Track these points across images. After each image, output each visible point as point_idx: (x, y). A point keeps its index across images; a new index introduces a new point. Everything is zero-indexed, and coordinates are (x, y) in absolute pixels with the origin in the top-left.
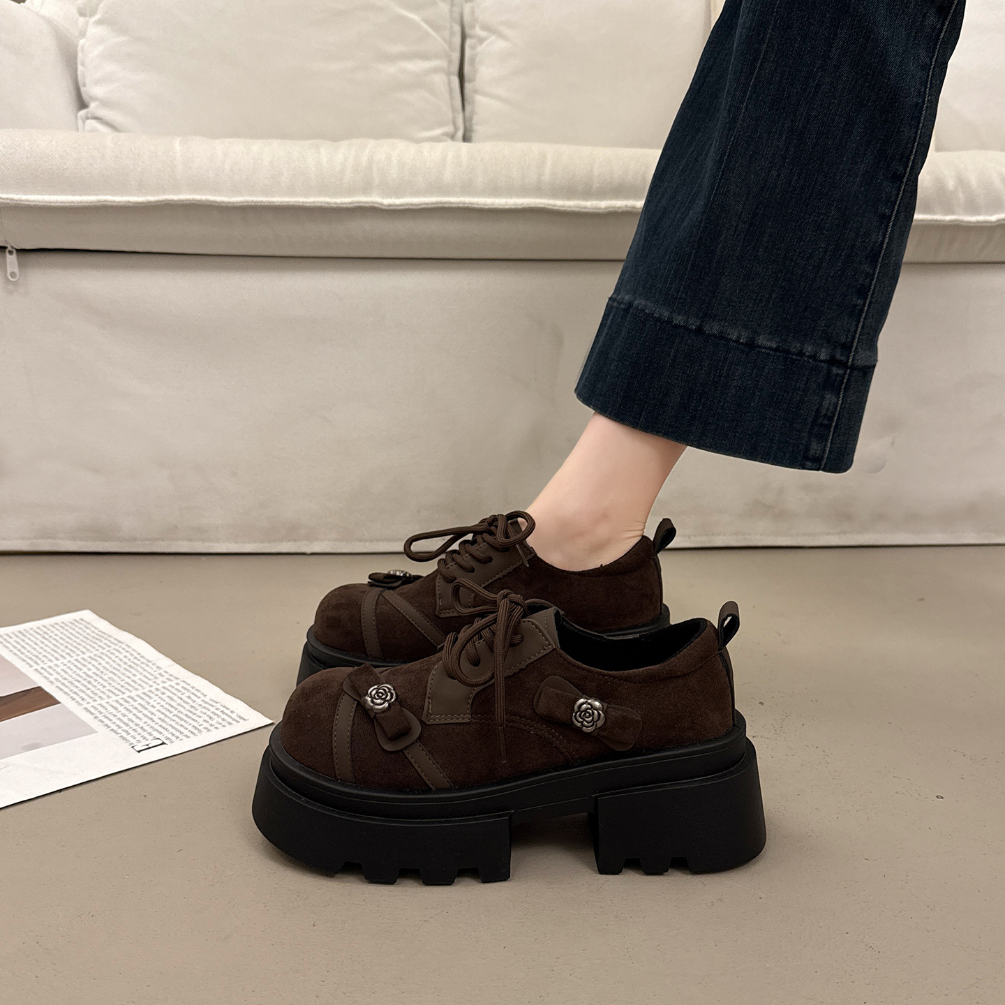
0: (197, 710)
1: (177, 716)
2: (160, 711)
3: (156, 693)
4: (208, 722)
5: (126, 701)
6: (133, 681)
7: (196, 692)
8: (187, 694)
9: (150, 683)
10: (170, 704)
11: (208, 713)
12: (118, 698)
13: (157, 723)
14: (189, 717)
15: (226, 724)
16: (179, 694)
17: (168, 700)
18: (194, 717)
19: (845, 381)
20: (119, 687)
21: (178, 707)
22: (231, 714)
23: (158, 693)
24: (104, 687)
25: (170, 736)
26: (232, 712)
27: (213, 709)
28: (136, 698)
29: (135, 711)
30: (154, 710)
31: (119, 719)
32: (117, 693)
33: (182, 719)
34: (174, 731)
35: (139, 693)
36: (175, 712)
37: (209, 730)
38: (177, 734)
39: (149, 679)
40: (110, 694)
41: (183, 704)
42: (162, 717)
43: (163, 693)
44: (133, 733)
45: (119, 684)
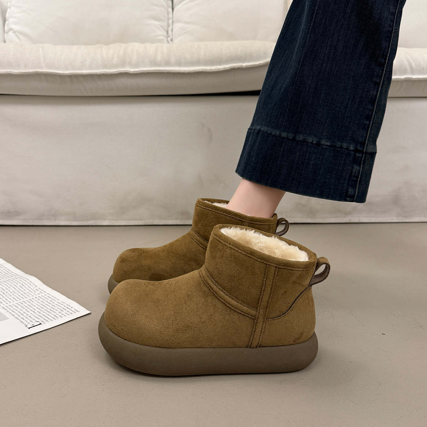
0: (55, 307)
1: (46, 310)
2: (38, 308)
3: (36, 299)
4: (61, 313)
5: (22, 303)
6: (24, 293)
7: (54, 299)
8: (50, 299)
9: (32, 294)
10: (42, 305)
11: (61, 308)
12: (17, 302)
13: (37, 314)
14: (52, 311)
15: (69, 314)
16: (46, 300)
17: (41, 303)
18: (54, 310)
19: (363, 159)
20: (18, 296)
21: (46, 306)
22: (71, 309)
23: (37, 299)
24: (11, 296)
25: (43, 320)
26: (72, 307)
27: (63, 306)
28: (26, 302)
29: (26, 308)
30: (35, 308)
31: (18, 312)
32: (17, 299)
33: (48, 312)
34: (45, 318)
35: (27, 299)
36: (45, 308)
37: (61, 317)
38: (47, 319)
39: (32, 292)
40: (14, 300)
41: (48, 304)
42: (39, 311)
43: (39, 300)
44: (26, 319)
45: (18, 294)
